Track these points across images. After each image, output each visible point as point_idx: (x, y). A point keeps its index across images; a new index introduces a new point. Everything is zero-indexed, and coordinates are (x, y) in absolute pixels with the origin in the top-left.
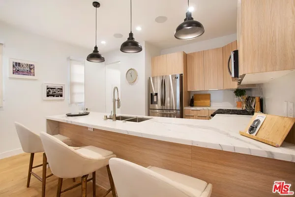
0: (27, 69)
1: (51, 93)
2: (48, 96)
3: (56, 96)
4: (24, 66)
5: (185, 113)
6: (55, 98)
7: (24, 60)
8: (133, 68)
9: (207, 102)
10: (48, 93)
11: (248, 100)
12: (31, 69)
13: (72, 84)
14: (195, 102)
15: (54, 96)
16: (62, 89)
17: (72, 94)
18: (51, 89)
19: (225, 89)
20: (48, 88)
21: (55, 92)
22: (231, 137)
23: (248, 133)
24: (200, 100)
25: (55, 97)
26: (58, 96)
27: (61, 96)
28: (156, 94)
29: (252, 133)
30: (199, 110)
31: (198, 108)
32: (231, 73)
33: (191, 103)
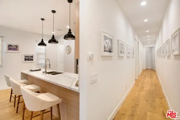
0: (15, 47)
1: (27, 59)
2: (25, 60)
3: (30, 60)
4: (13, 46)
7: (13, 43)
10: (25, 59)
12: (16, 47)
15: (28, 60)
16: (33, 57)
17: (38, 59)
18: (27, 57)
20: (25, 57)
21: (29, 58)
27: (32, 60)
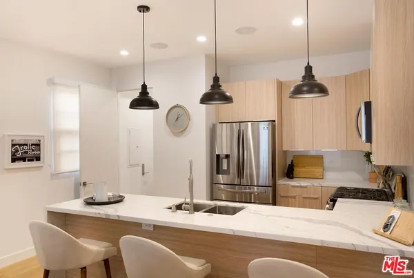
1: (19, 154)
2: (13, 160)
3: (29, 161)
5: (280, 192)
6: (27, 164)
8: (180, 104)
9: (317, 170)
10: (13, 154)
11: (387, 172)
13: (57, 134)
14: (295, 169)
15: (24, 160)
16: (39, 145)
17: (57, 155)
18: (20, 145)
19: (349, 149)
20: (13, 145)
21: (26, 153)
22: (364, 235)
23: (382, 230)
24: (304, 167)
25: (27, 162)
26: (32, 160)
27: (38, 159)
28: (227, 156)
29: (387, 231)
30: (306, 187)
31: (304, 183)
32: (360, 136)
33: (290, 173)
